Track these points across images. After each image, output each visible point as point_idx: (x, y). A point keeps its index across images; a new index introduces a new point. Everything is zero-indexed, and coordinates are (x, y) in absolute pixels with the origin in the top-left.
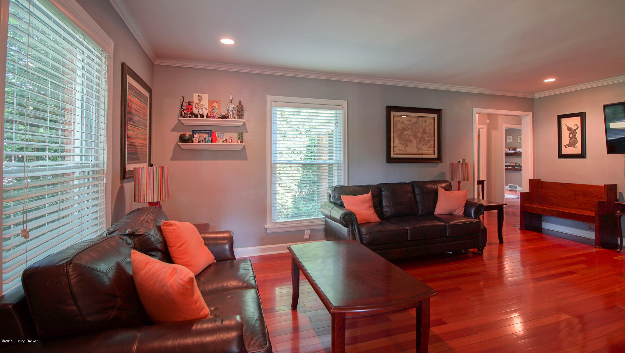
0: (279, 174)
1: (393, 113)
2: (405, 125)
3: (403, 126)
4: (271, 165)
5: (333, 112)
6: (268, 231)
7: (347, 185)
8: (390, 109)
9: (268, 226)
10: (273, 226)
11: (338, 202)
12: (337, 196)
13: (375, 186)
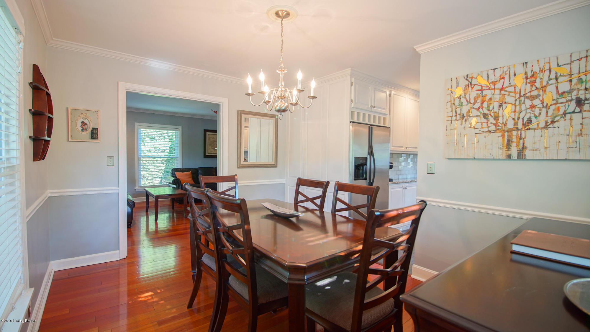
0: (143, 162)
1: (207, 133)
2: (215, 139)
3: (214, 140)
4: (138, 158)
5: (174, 132)
6: (136, 190)
7: (181, 168)
8: (206, 131)
9: (136, 188)
10: (139, 188)
11: (174, 176)
12: (174, 173)
13: (195, 169)
